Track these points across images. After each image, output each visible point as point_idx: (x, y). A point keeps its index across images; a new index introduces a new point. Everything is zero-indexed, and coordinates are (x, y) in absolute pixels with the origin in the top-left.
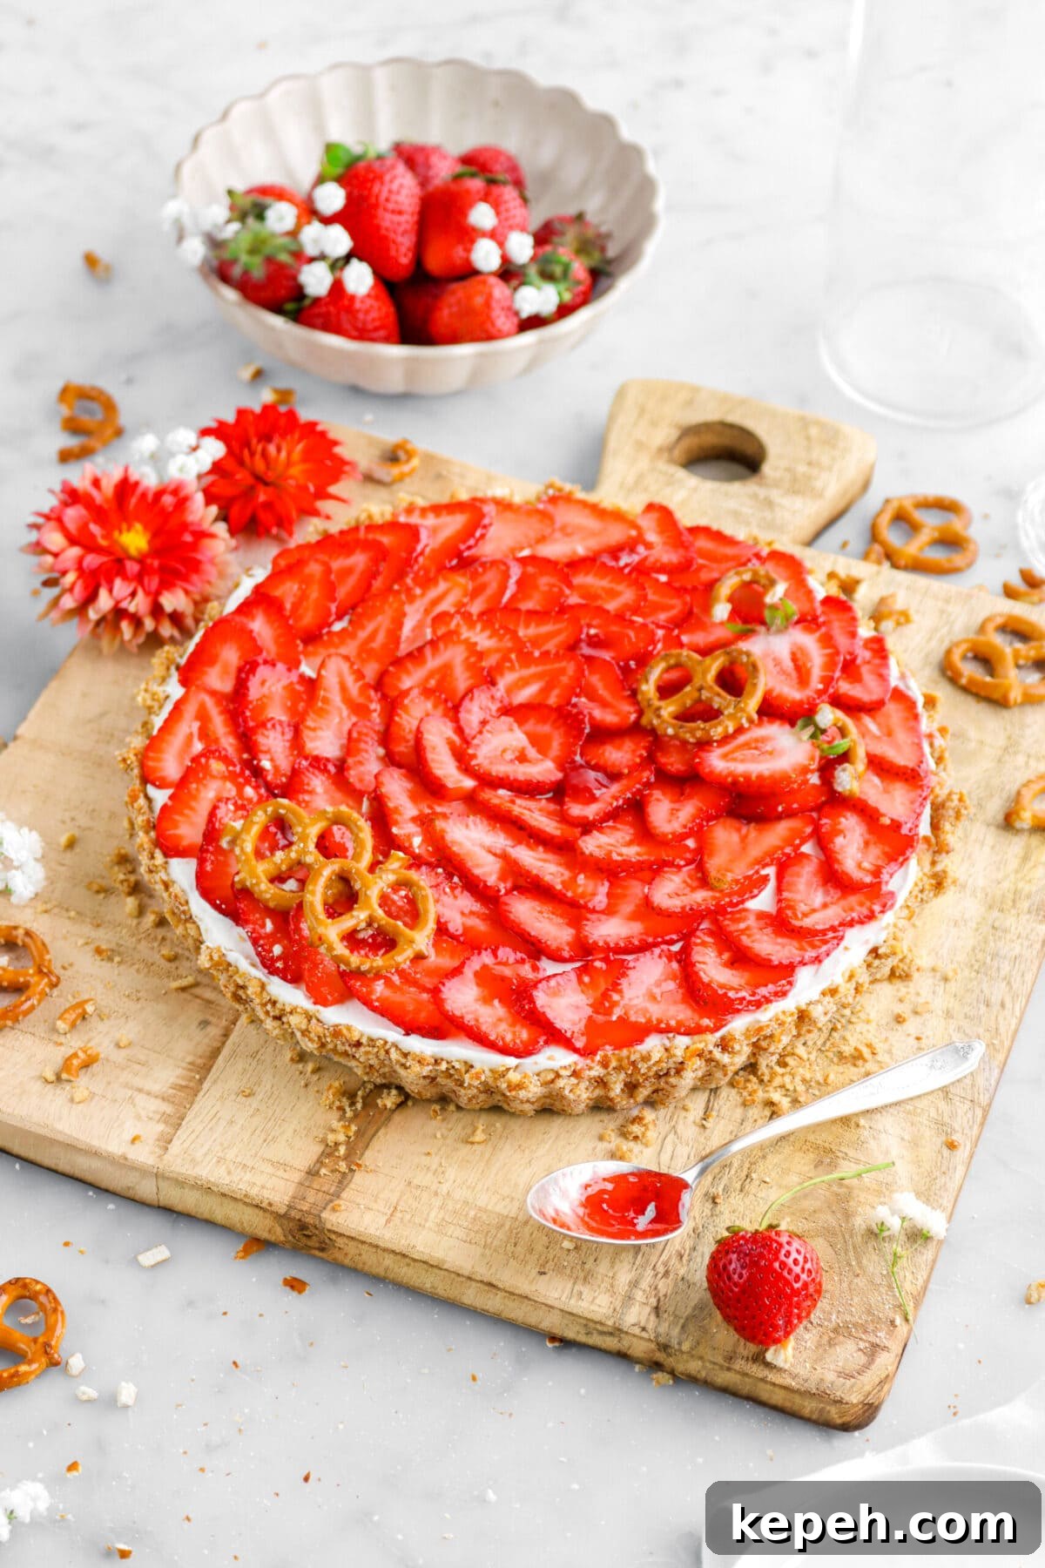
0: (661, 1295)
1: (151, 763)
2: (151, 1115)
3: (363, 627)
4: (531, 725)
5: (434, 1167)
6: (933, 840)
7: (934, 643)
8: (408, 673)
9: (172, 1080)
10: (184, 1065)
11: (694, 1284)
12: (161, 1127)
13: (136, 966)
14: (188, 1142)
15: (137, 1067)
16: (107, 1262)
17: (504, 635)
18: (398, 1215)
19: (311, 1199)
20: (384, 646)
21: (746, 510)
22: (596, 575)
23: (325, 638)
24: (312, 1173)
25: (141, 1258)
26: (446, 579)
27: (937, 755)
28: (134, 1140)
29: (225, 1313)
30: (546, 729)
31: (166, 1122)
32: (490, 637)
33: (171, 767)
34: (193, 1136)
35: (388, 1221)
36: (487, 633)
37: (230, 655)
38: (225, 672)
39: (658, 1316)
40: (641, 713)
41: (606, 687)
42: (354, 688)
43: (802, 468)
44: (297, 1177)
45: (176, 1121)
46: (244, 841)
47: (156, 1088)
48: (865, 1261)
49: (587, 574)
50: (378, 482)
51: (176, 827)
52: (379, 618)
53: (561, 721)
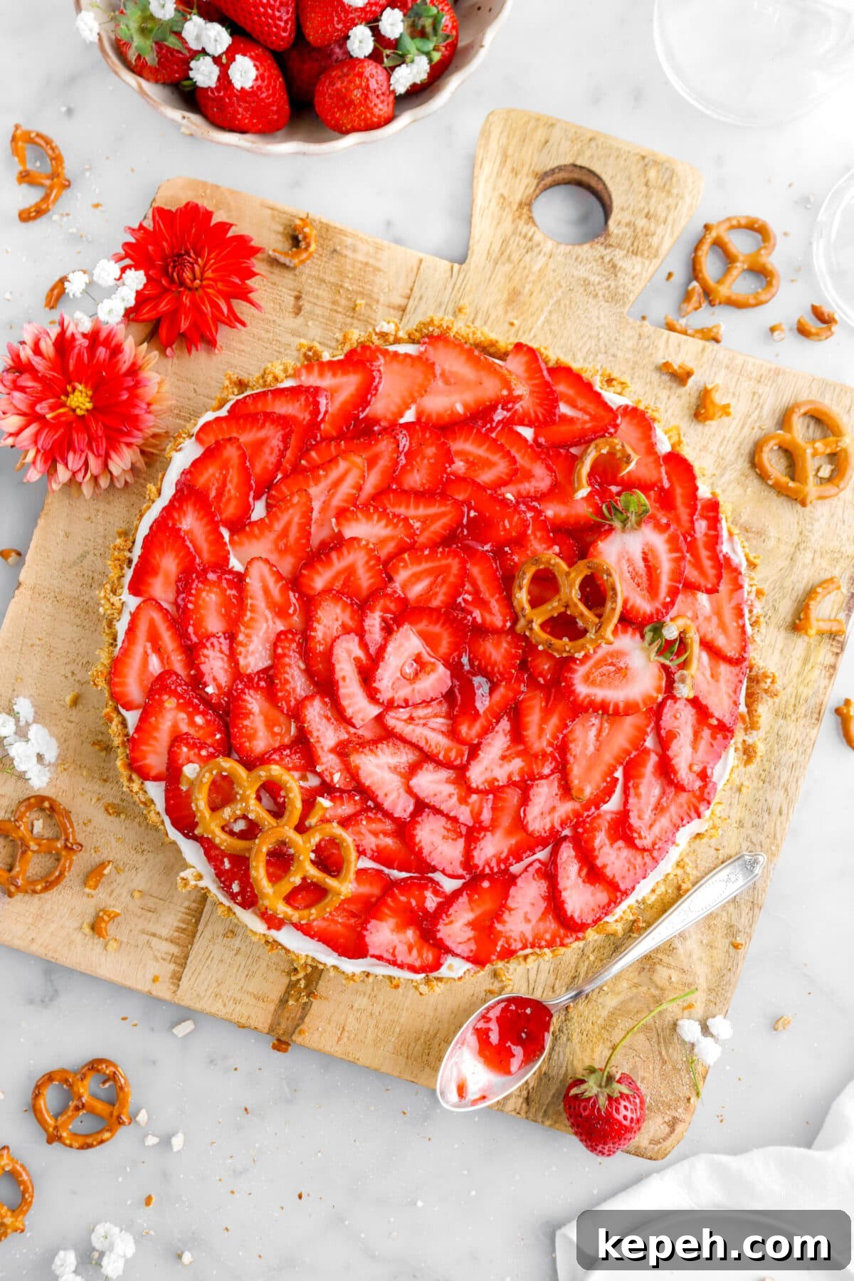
0: (530, 1087)
1: (117, 689)
2: (164, 956)
3: (278, 519)
4: (423, 625)
5: (369, 992)
6: (747, 719)
7: (746, 431)
8: (318, 573)
9: (176, 924)
10: (183, 910)
11: (553, 1077)
12: (172, 967)
13: (137, 820)
14: (193, 979)
15: (150, 914)
16: (152, 1030)
17: (398, 523)
18: (346, 1034)
19: (283, 1026)
20: (297, 540)
21: (595, 279)
22: (473, 443)
23: (247, 528)
24: (283, 1002)
25: (175, 1031)
26: (344, 459)
27: (753, 619)
28: (155, 979)
29: (236, 1069)
30: (437, 629)
31: (175, 963)
32: (386, 526)
33: (134, 691)
34: (196, 975)
35: (339, 1039)
36: (383, 522)
37: (169, 564)
38: (167, 583)
39: (528, 1104)
40: (515, 620)
41: (484, 582)
42: (275, 590)
43: (641, 222)
44: (272, 1007)
45: (182, 961)
46: (197, 799)
47: (164, 932)
48: (671, 1050)
49: (466, 440)
50: (284, 266)
51: (145, 758)
52: (291, 511)
53: (447, 626)
